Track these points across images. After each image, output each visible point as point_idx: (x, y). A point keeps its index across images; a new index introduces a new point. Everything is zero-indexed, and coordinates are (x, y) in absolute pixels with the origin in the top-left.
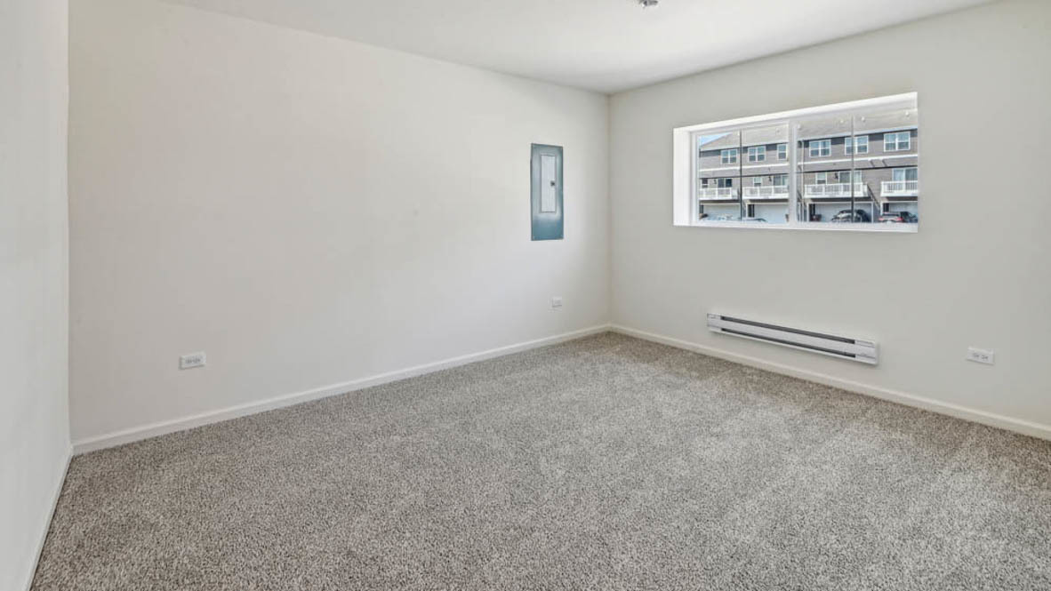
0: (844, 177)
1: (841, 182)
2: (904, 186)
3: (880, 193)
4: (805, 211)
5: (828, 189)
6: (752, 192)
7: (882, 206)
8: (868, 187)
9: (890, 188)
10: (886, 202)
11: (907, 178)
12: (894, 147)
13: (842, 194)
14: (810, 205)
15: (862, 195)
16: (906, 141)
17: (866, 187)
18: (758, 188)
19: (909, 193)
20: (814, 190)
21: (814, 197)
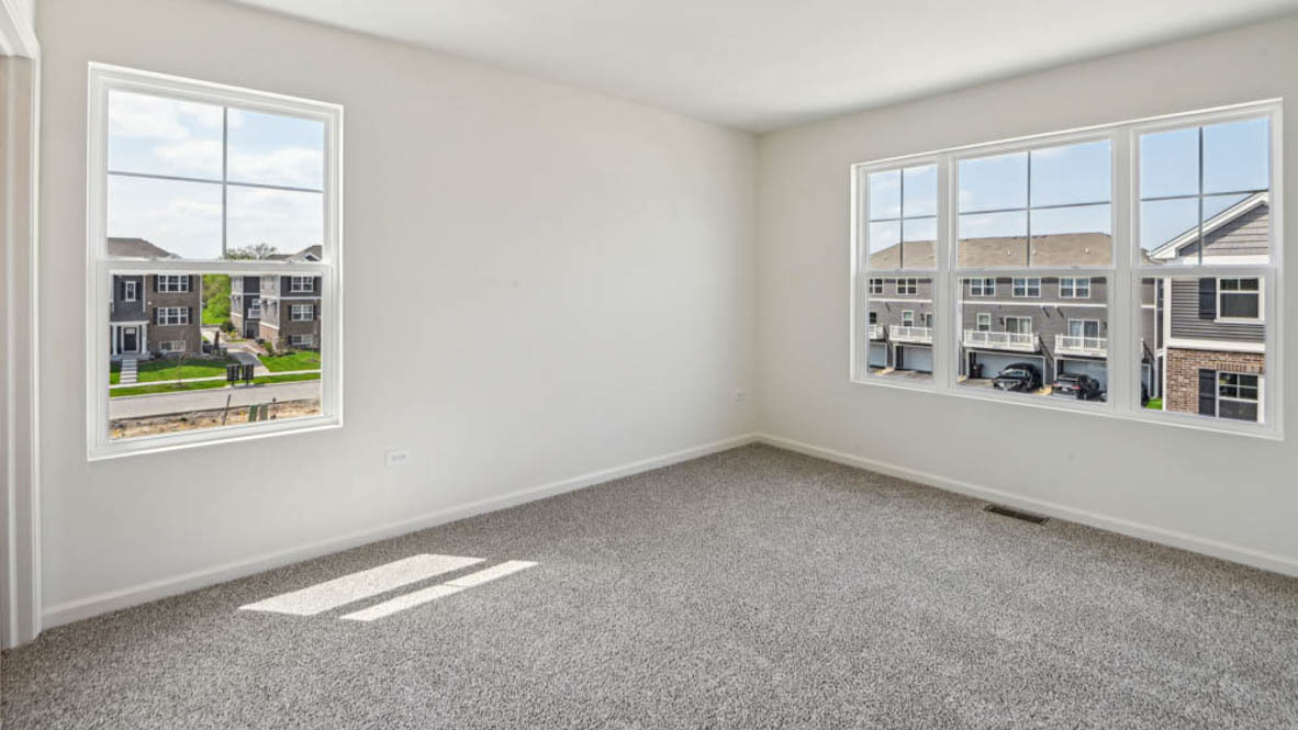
0: (1010, 323)
1: (1007, 330)
2: (1082, 343)
3: (1053, 348)
4: (964, 360)
5: (992, 338)
6: (901, 333)
7: (1056, 362)
8: (1040, 339)
9: (1066, 343)
10: (1061, 358)
11: (1086, 334)
12: (1072, 294)
13: (1008, 346)
14: (970, 354)
15: (1032, 350)
16: (1085, 287)
17: (1037, 338)
18: (908, 328)
19: (1088, 352)
20: (976, 337)
21: (975, 346)
